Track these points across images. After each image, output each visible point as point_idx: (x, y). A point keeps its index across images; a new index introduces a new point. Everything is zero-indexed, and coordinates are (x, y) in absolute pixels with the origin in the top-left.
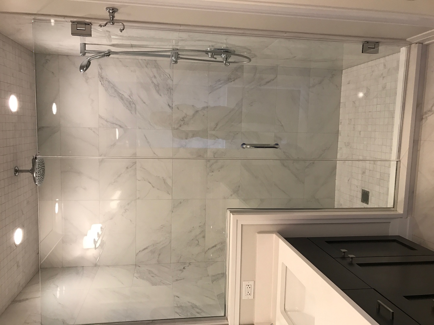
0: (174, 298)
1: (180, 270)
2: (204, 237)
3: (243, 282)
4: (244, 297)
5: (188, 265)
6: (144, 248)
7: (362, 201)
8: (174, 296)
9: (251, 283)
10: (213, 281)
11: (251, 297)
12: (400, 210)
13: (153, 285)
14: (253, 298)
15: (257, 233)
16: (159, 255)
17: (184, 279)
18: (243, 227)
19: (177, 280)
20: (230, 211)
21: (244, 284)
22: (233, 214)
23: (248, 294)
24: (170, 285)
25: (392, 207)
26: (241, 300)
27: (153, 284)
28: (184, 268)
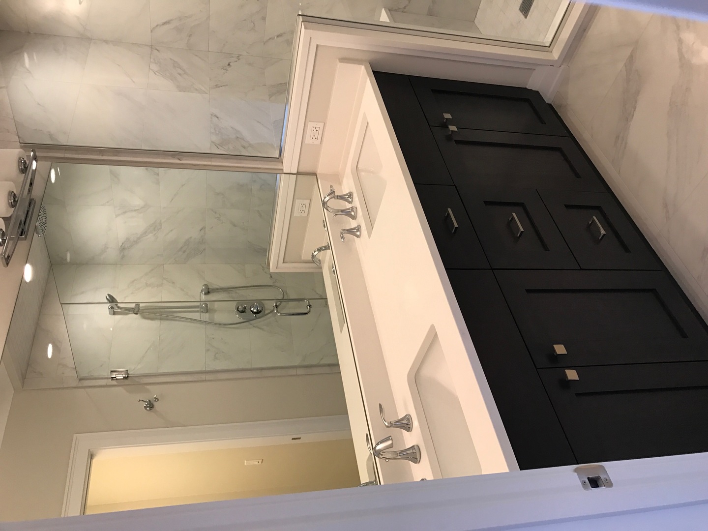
0: (211, 118)
1: (223, 68)
2: (264, 19)
3: (309, 123)
4: (308, 141)
5: (237, 60)
6: (164, 21)
7: (520, 9)
8: (211, 115)
9: (321, 125)
10: (270, 96)
11: (318, 142)
12: (556, 54)
13: (180, 91)
14: (319, 144)
15: (339, 59)
16: (189, 36)
17: (227, 85)
18: (319, 49)
19: (217, 86)
20: (303, 18)
21: (310, 125)
22: (306, 28)
23: (314, 138)
24: (207, 93)
25: (548, 45)
26: (303, 144)
27: (181, 89)
28: (229, 65)
